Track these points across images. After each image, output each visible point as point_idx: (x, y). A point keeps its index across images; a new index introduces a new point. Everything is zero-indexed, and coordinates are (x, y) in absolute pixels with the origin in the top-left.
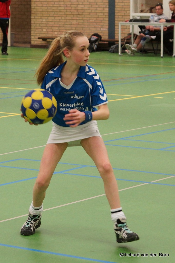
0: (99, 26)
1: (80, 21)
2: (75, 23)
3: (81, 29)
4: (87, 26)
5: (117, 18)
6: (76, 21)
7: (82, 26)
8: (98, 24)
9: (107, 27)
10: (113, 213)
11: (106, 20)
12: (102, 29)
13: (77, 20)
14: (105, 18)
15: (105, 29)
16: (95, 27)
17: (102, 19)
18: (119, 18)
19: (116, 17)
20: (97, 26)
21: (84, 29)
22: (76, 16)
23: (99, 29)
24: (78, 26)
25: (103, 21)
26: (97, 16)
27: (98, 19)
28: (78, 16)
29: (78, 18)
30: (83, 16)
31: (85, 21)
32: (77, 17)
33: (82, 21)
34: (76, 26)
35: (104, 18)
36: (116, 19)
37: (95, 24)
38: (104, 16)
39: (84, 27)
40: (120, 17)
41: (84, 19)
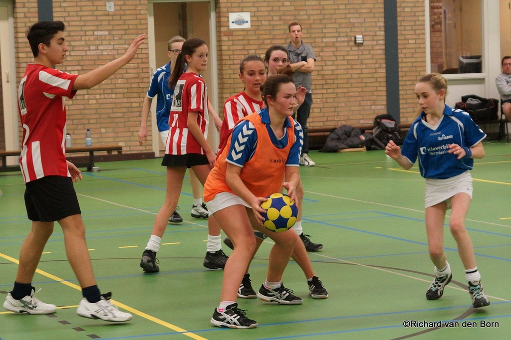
0: (369, 103)
1: (330, 96)
2: (319, 100)
3: (333, 110)
4: (343, 105)
5: (402, 85)
6: (320, 96)
7: (336, 104)
8: (365, 98)
9: (385, 103)
10: (467, 273)
11: (381, 91)
12: (373, 107)
13: (323, 94)
14: (380, 86)
15: (379, 107)
16: (360, 105)
17: (374, 89)
18: (406, 85)
19: (400, 83)
20: (363, 103)
21: (337, 110)
22: (321, 87)
23: (368, 108)
24: (326, 105)
25: (375, 93)
26: (363, 85)
27: (365, 89)
28: (325, 86)
29: (325, 91)
30: (335, 86)
31: (339, 95)
32: (323, 89)
33: (334, 95)
34: (321, 105)
35: (377, 87)
36: (401, 88)
37: (360, 99)
38: (378, 84)
39: (338, 107)
40: (408, 83)
41: (336, 91)
